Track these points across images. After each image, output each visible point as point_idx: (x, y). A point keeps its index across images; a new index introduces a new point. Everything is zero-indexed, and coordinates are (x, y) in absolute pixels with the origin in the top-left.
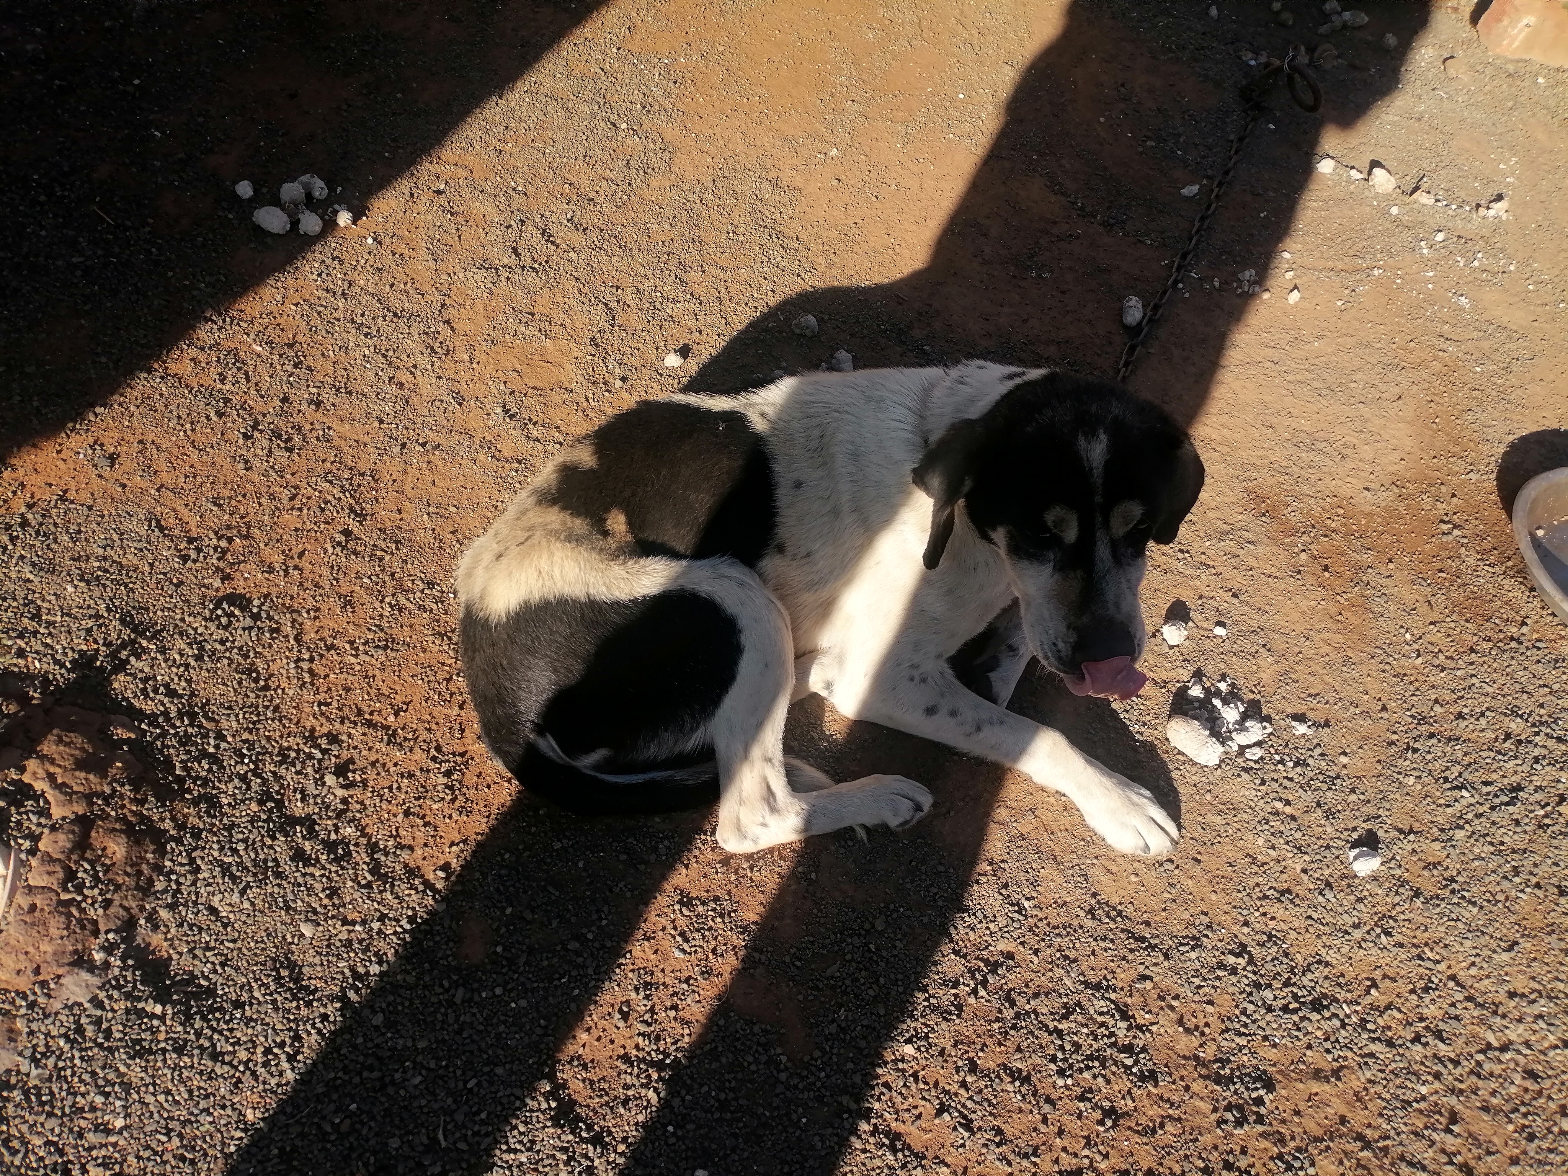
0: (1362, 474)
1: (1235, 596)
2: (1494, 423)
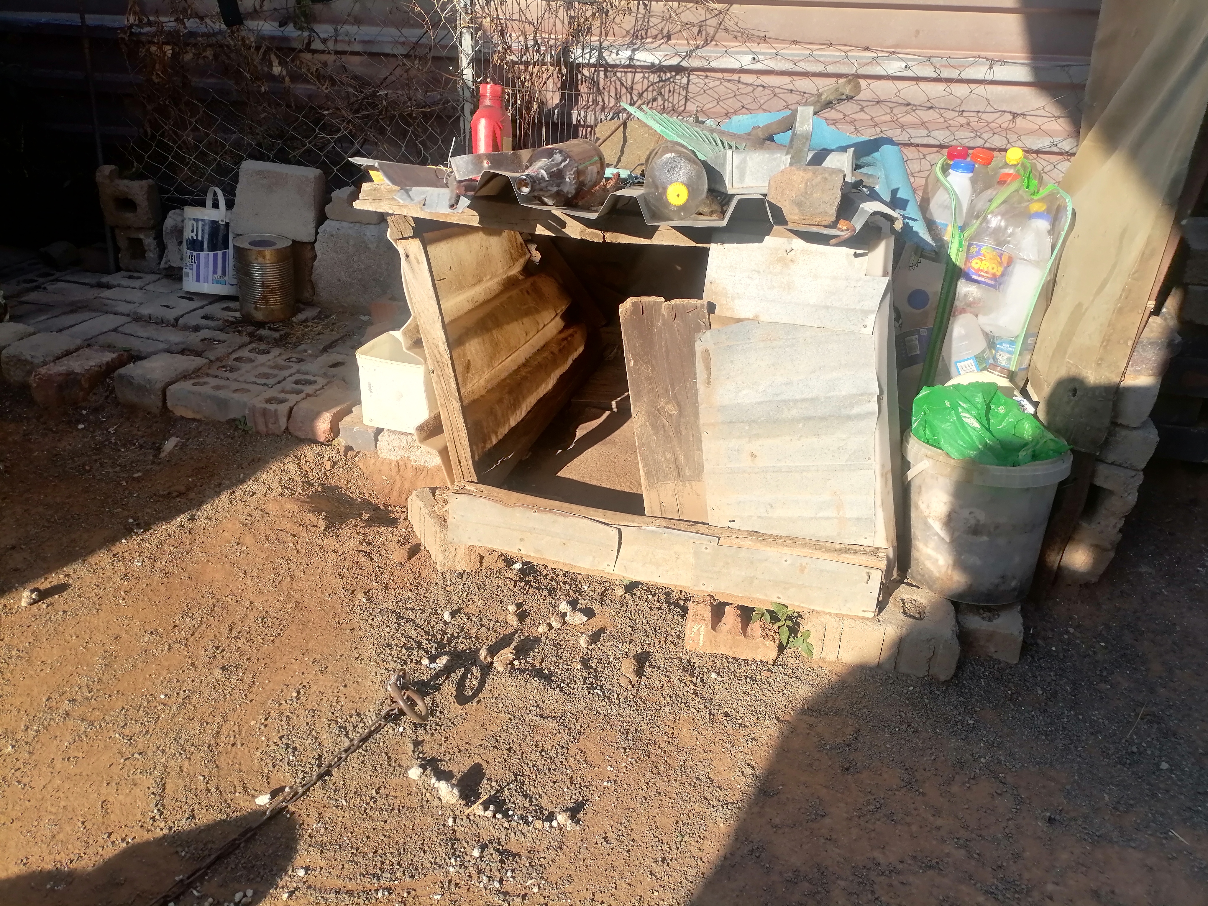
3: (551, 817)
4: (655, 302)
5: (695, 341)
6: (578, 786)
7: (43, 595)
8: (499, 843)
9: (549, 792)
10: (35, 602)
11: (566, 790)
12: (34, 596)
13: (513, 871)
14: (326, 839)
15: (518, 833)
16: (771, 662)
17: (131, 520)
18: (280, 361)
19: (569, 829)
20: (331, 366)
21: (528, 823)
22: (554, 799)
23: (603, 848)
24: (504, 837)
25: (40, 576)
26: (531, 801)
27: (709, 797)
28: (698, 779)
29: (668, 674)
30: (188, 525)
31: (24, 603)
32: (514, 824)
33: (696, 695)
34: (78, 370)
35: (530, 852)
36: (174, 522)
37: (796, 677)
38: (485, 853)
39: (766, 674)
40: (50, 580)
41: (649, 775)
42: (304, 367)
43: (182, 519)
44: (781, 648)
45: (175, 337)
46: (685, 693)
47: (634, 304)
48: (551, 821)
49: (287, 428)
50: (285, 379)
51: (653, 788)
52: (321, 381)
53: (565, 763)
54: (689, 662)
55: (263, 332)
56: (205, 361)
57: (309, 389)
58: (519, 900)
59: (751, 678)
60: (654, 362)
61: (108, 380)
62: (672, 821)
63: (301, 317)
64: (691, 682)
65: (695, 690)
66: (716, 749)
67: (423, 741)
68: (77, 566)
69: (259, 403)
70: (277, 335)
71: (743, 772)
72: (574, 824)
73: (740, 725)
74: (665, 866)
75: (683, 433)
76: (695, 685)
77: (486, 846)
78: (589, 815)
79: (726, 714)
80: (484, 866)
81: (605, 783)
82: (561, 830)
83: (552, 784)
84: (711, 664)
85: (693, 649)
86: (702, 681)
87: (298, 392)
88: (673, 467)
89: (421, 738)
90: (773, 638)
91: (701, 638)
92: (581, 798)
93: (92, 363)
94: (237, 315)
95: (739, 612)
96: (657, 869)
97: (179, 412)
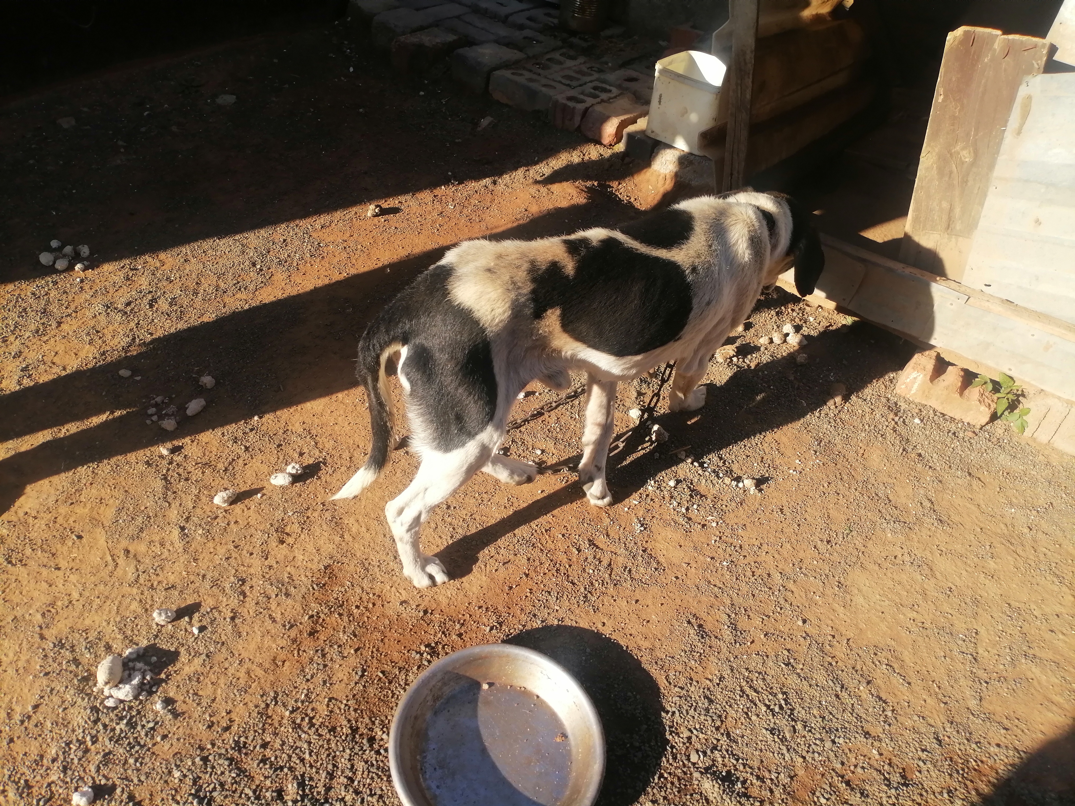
3: (738, 479)
4: (990, 34)
5: (1020, 84)
6: (767, 465)
7: (383, 212)
8: (692, 484)
9: (741, 462)
10: (376, 215)
11: (755, 465)
12: (377, 211)
13: (698, 505)
14: (559, 436)
15: (709, 481)
16: (979, 427)
17: (450, 173)
18: (584, 68)
19: (752, 493)
20: (626, 80)
21: (718, 477)
22: (744, 468)
23: (777, 515)
24: (696, 480)
25: (382, 198)
26: (724, 463)
27: (884, 511)
28: (877, 495)
29: (872, 407)
30: (491, 187)
31: (369, 214)
32: (707, 474)
33: (895, 431)
34: (427, 44)
35: (715, 498)
36: (481, 182)
37: (1000, 446)
38: (679, 486)
39: (971, 434)
40: (388, 202)
41: (832, 478)
42: (603, 76)
43: (487, 181)
44: (994, 417)
45: (503, 32)
46: (885, 427)
47: (966, 33)
48: (738, 482)
49: (579, 126)
50: (585, 84)
51: (833, 488)
52: (615, 91)
53: (759, 445)
54: (896, 404)
55: (575, 40)
56: (524, 56)
57: (604, 96)
58: (700, 526)
59: (954, 434)
60: (965, 101)
61: (447, 58)
62: (843, 517)
63: (608, 32)
64: (893, 420)
65: (894, 427)
66: (901, 478)
67: (645, 394)
68: (408, 197)
69: (561, 98)
70: (585, 45)
71: (921, 503)
72: (757, 491)
73: (930, 467)
74: (829, 547)
75: (969, 184)
76: (896, 423)
77: (681, 481)
78: (771, 489)
79: (920, 455)
80: (676, 494)
81: (791, 471)
82: (745, 491)
83: (744, 457)
84: (917, 411)
85: (903, 395)
86: (904, 422)
87: (595, 97)
88: (945, 217)
89: (644, 392)
90: (990, 405)
91: (916, 386)
92: (767, 475)
93: (438, 40)
94: (556, 21)
95: (962, 373)
96: (822, 547)
97: (497, 96)
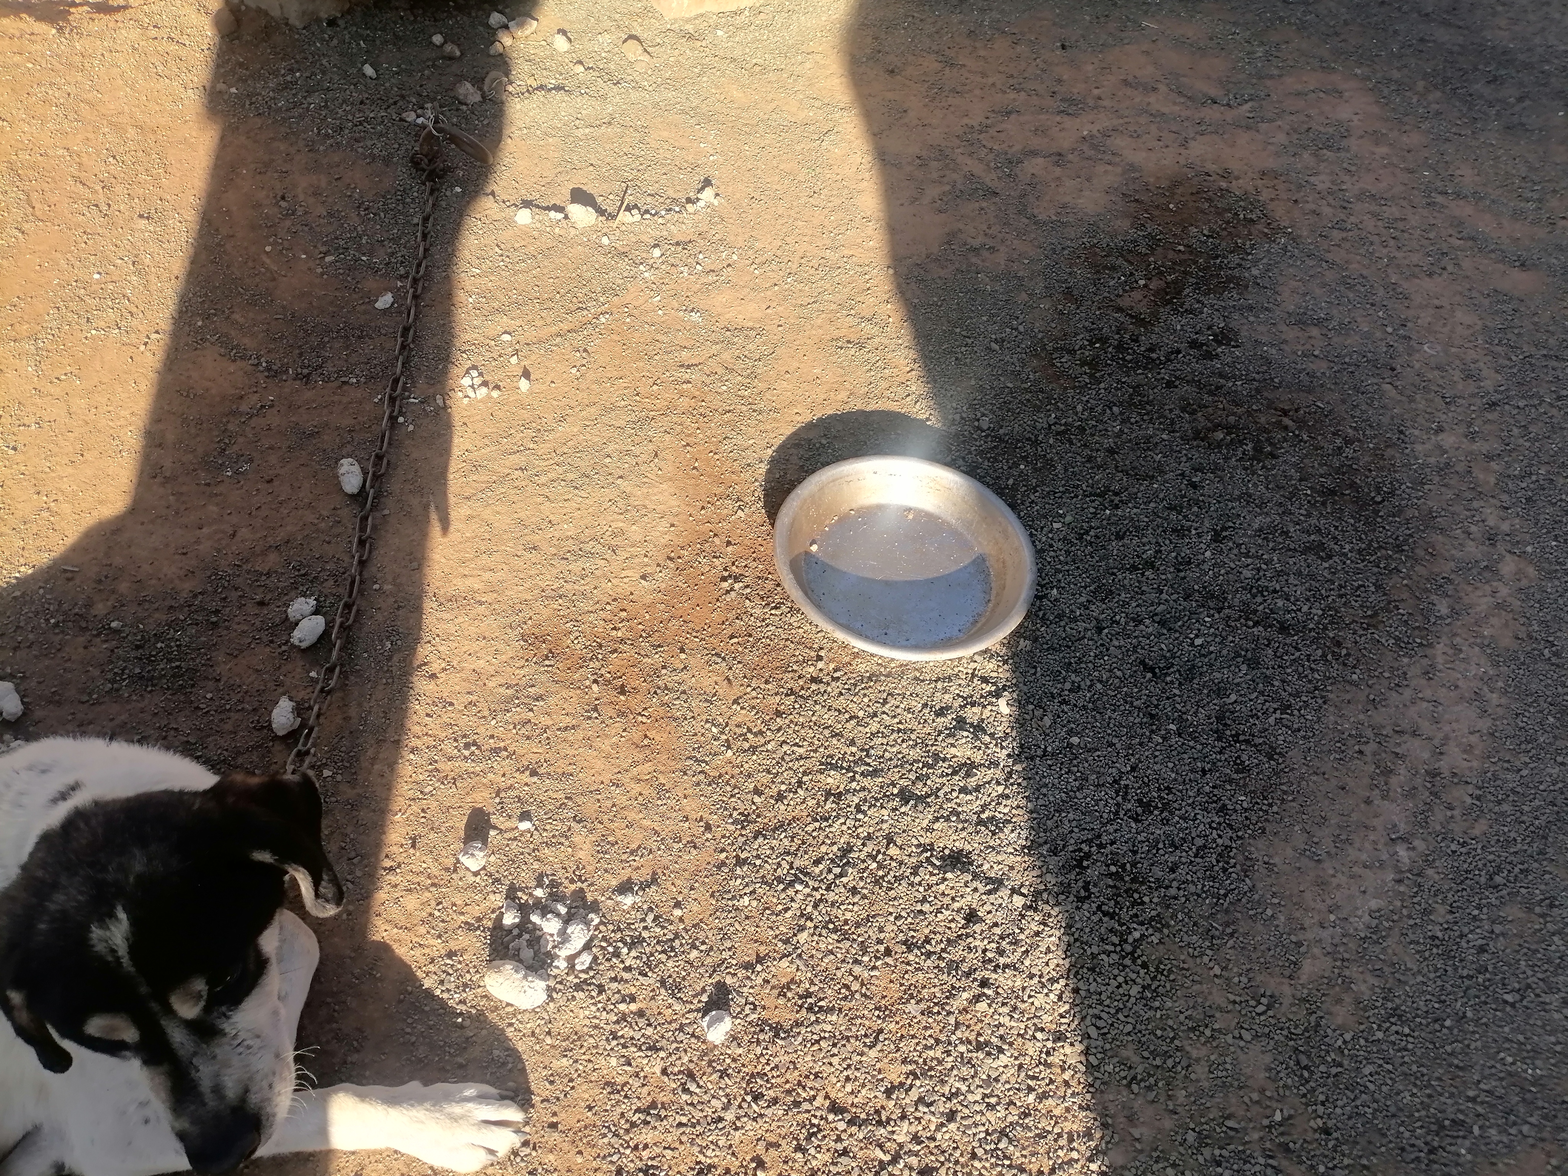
0: (637, 560)
1: (534, 773)
2: (751, 442)
9: (669, 185)
13: (701, 253)
15: (676, 223)
19: (716, 204)
21: (679, 213)
23: (757, 206)
26: (660, 196)
32: (667, 217)
33: (717, 57)
35: (700, 235)
37: (790, 11)
38: (663, 250)
39: (762, 16)
46: (707, 59)
48: (696, 203)
54: (682, 30)
59: (753, 24)
62: (794, 164)
64: (702, 46)
65: (712, 54)
74: (821, 197)
76: (708, 48)
83: (664, 177)
85: (677, 16)
